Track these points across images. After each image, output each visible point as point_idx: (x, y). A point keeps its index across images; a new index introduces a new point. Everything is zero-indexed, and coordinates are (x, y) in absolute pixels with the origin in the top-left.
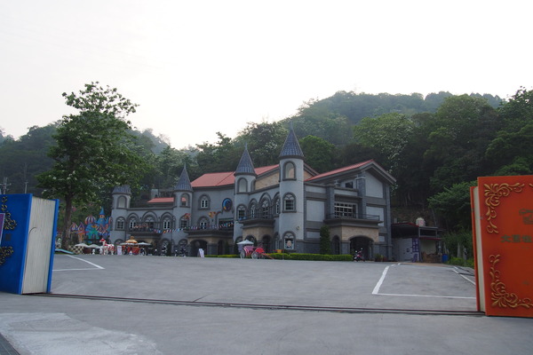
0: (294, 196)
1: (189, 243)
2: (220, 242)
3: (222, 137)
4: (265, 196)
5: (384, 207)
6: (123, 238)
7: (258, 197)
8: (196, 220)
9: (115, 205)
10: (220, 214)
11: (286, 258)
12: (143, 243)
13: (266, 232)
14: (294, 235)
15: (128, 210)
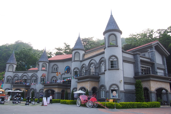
0: (116, 57)
1: (44, 91)
2: (63, 91)
3: (66, 45)
4: (92, 61)
5: (164, 70)
6: (9, 88)
7: (87, 63)
8: (50, 78)
9: (7, 70)
10: (63, 75)
11: (118, 108)
12: (18, 91)
13: (94, 84)
14: (118, 87)
15: (14, 72)
